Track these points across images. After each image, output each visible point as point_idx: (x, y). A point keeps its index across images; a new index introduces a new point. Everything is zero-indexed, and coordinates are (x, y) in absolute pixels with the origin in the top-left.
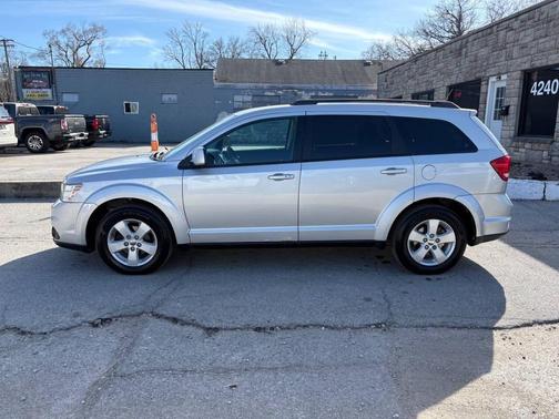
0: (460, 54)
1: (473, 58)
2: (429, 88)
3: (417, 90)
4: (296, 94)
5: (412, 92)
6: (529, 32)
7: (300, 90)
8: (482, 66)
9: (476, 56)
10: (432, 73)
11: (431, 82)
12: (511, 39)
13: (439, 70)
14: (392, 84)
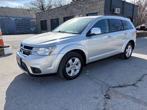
0: (67, 9)
1: (71, 11)
2: (57, 18)
3: (52, 18)
4: (9, 18)
5: (50, 19)
6: (87, 5)
7: (10, 17)
8: (74, 13)
9: (72, 10)
10: (57, 14)
11: (57, 16)
12: (83, 6)
13: (60, 13)
14: (42, 16)
